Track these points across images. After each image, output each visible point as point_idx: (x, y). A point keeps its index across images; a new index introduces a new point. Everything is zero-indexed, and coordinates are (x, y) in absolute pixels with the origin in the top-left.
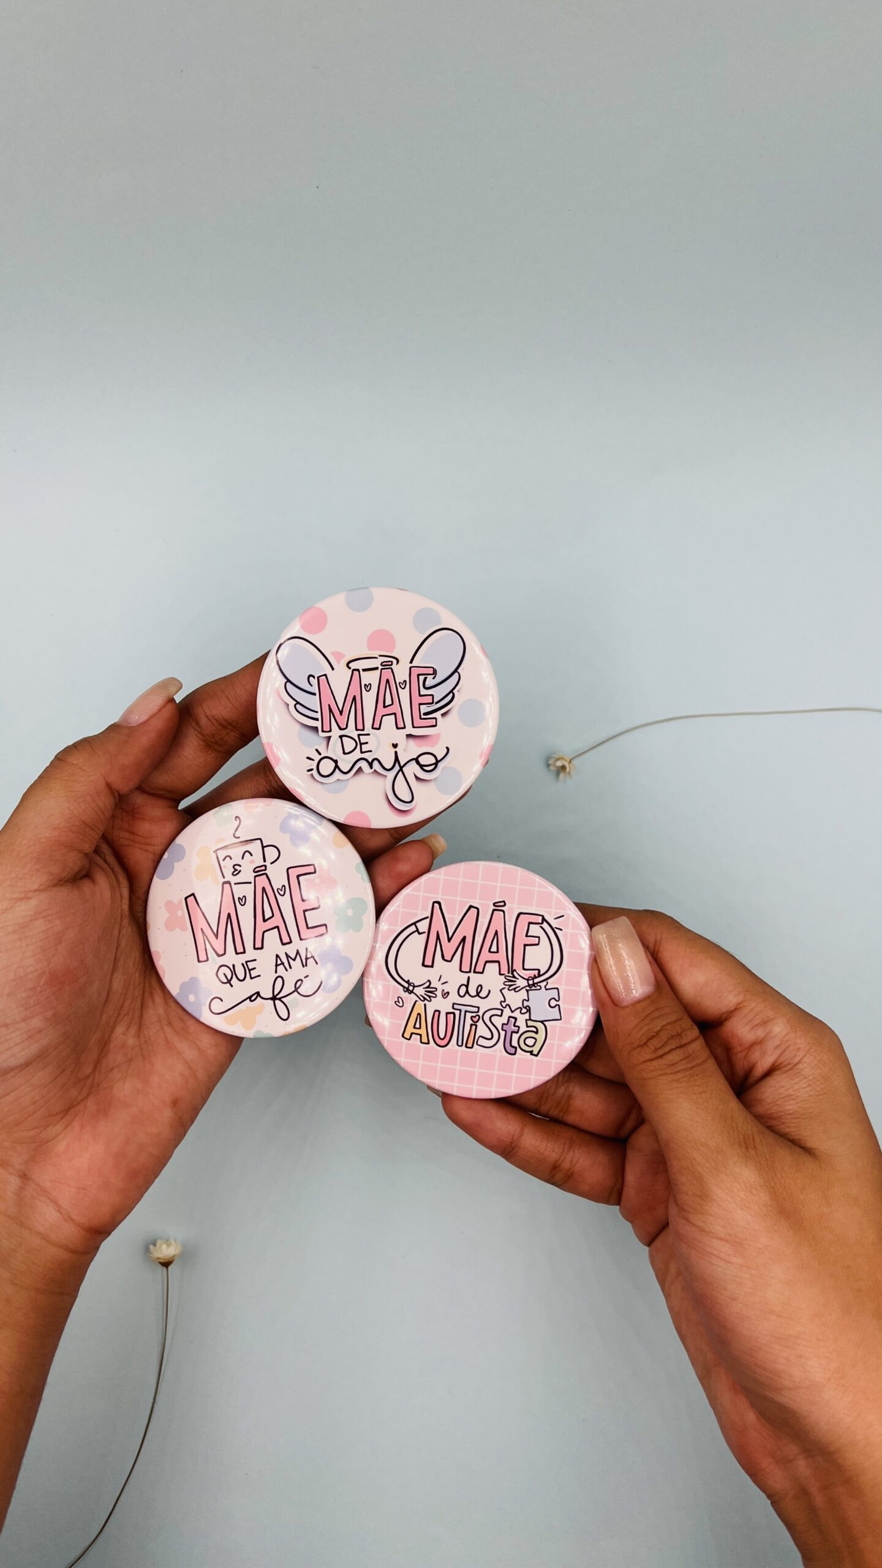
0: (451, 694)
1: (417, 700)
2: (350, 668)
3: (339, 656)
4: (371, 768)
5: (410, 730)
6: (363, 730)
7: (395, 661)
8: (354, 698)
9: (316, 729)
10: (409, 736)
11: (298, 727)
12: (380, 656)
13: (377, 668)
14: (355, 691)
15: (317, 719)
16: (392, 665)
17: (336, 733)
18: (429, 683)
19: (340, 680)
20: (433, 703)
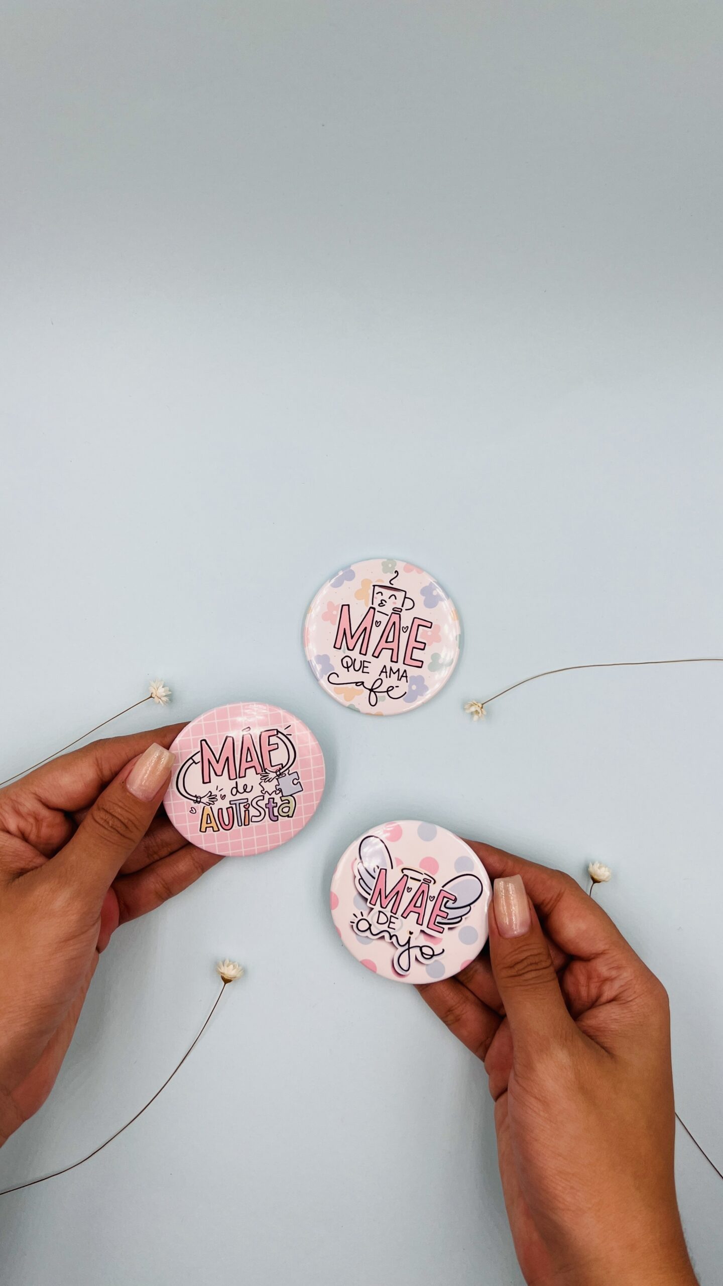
0: (460, 919)
1: (436, 911)
2: (403, 873)
3: (399, 862)
4: (391, 939)
5: (424, 928)
6: (395, 914)
7: (433, 881)
8: (398, 893)
9: (366, 900)
10: (422, 931)
11: (355, 893)
12: (425, 874)
13: (420, 881)
14: (400, 888)
15: (369, 894)
16: (430, 883)
17: (378, 907)
18: (448, 905)
19: (393, 877)
20: (446, 918)
